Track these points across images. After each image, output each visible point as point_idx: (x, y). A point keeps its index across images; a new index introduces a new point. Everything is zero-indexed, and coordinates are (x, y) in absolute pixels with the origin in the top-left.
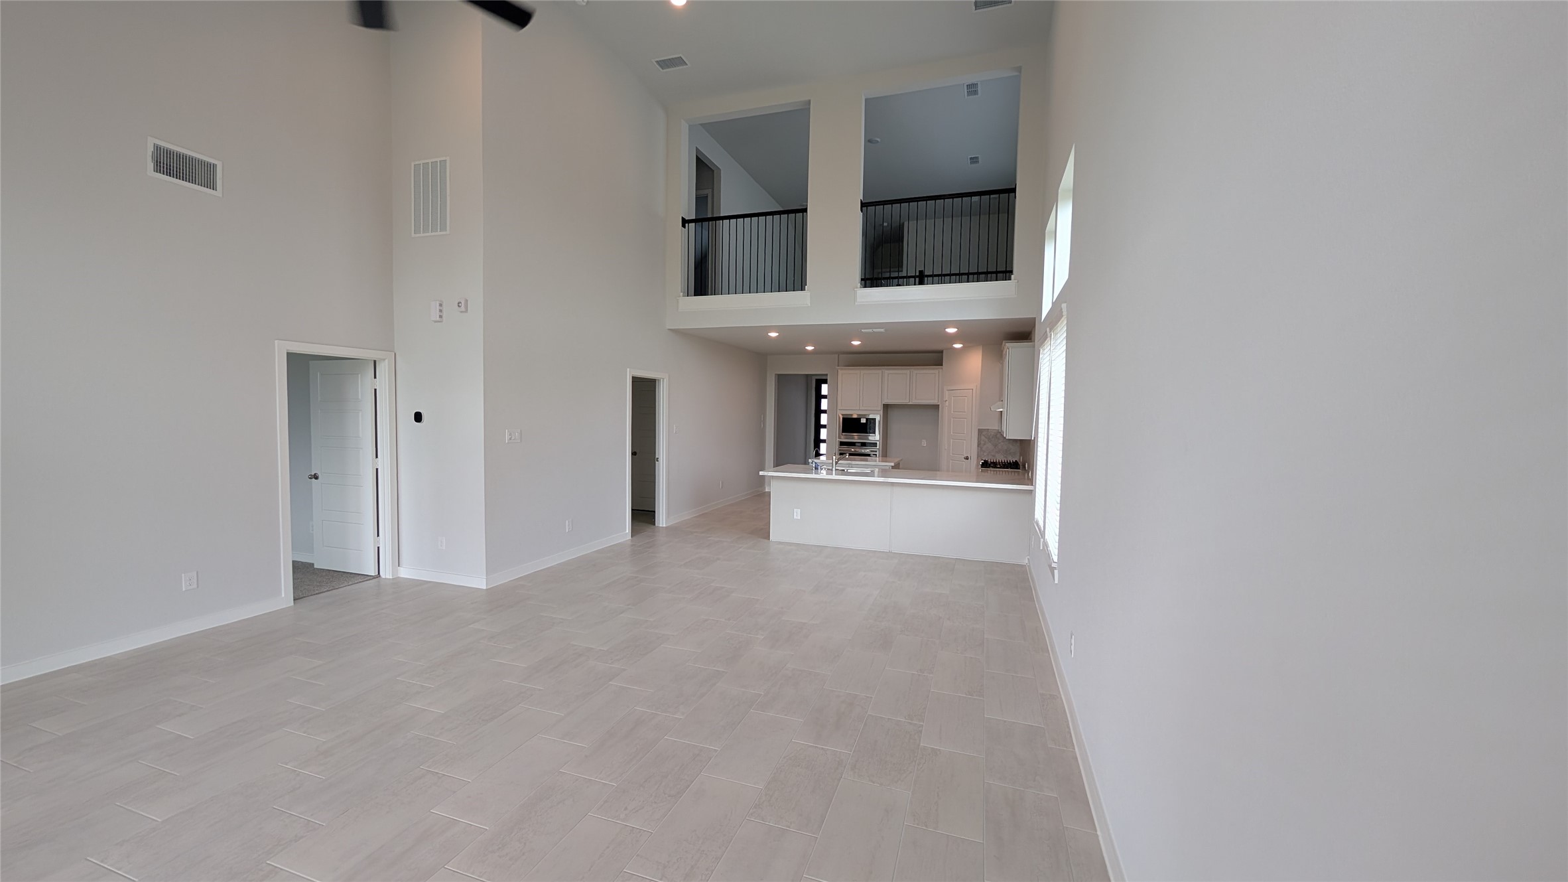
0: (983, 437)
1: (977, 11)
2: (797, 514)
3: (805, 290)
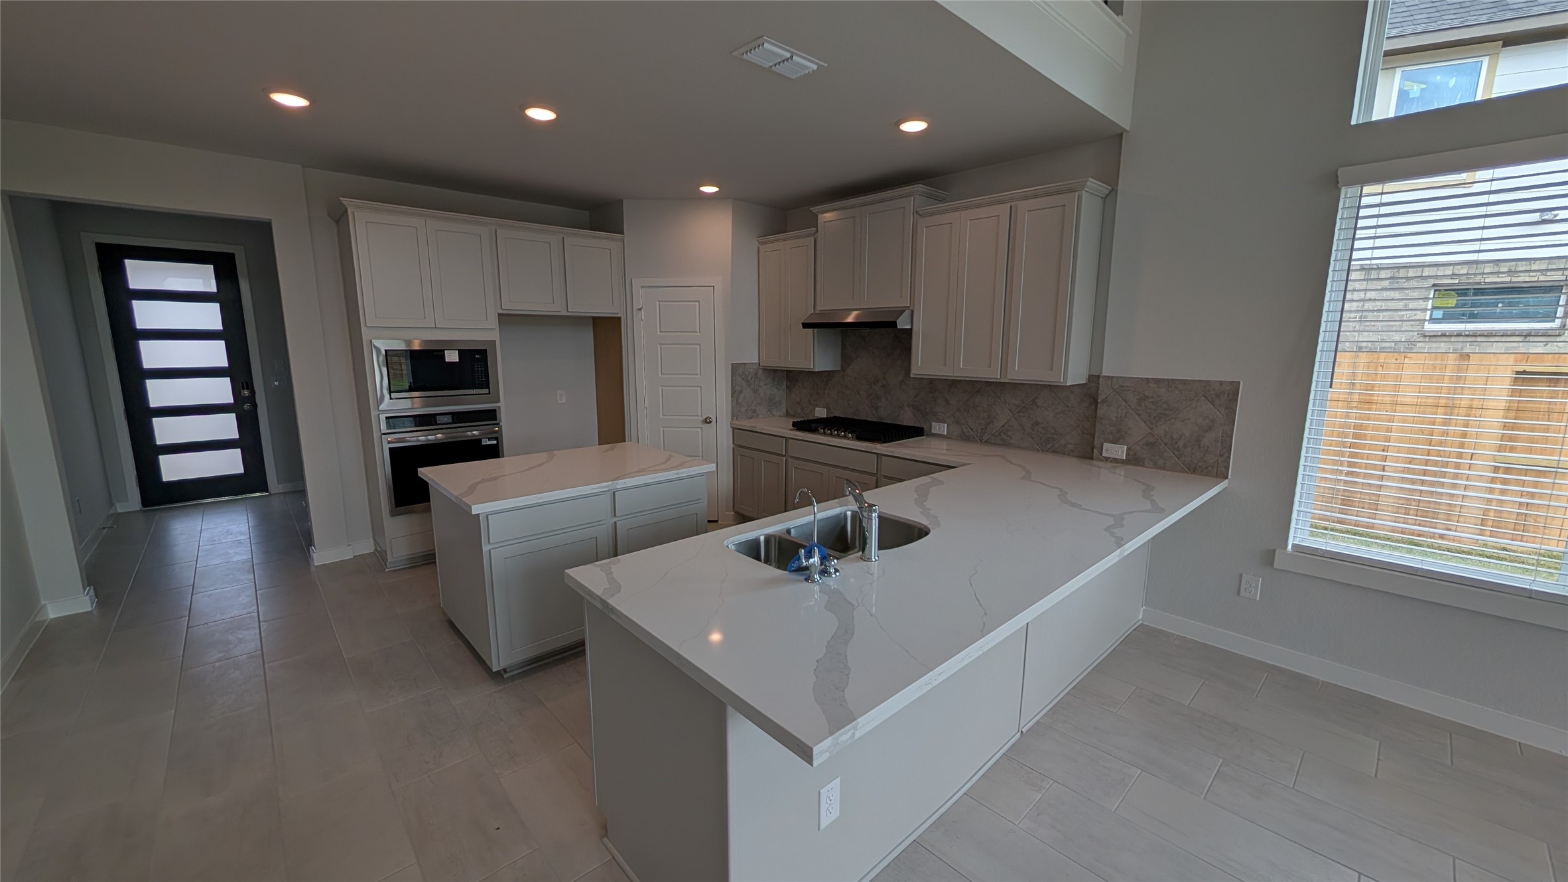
0: (738, 378)
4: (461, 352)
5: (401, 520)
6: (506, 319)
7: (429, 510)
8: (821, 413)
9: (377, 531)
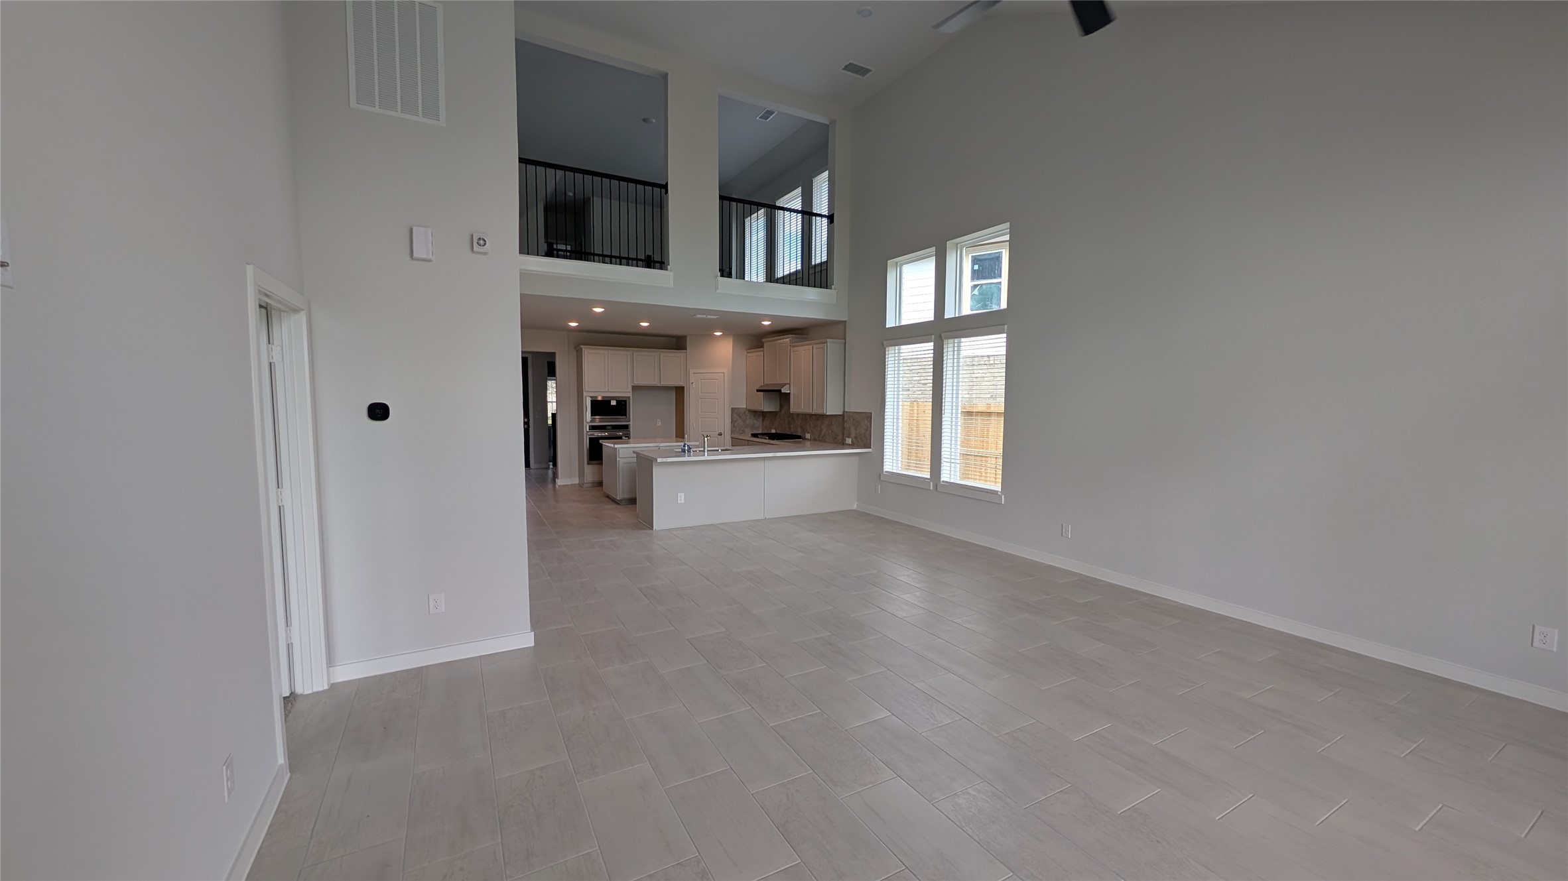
0: (735, 415)
1: (844, 71)
2: (681, 498)
3: (667, 269)
4: (617, 402)
5: (590, 466)
6: (635, 388)
7: (602, 464)
8: (773, 431)
9: (581, 474)
